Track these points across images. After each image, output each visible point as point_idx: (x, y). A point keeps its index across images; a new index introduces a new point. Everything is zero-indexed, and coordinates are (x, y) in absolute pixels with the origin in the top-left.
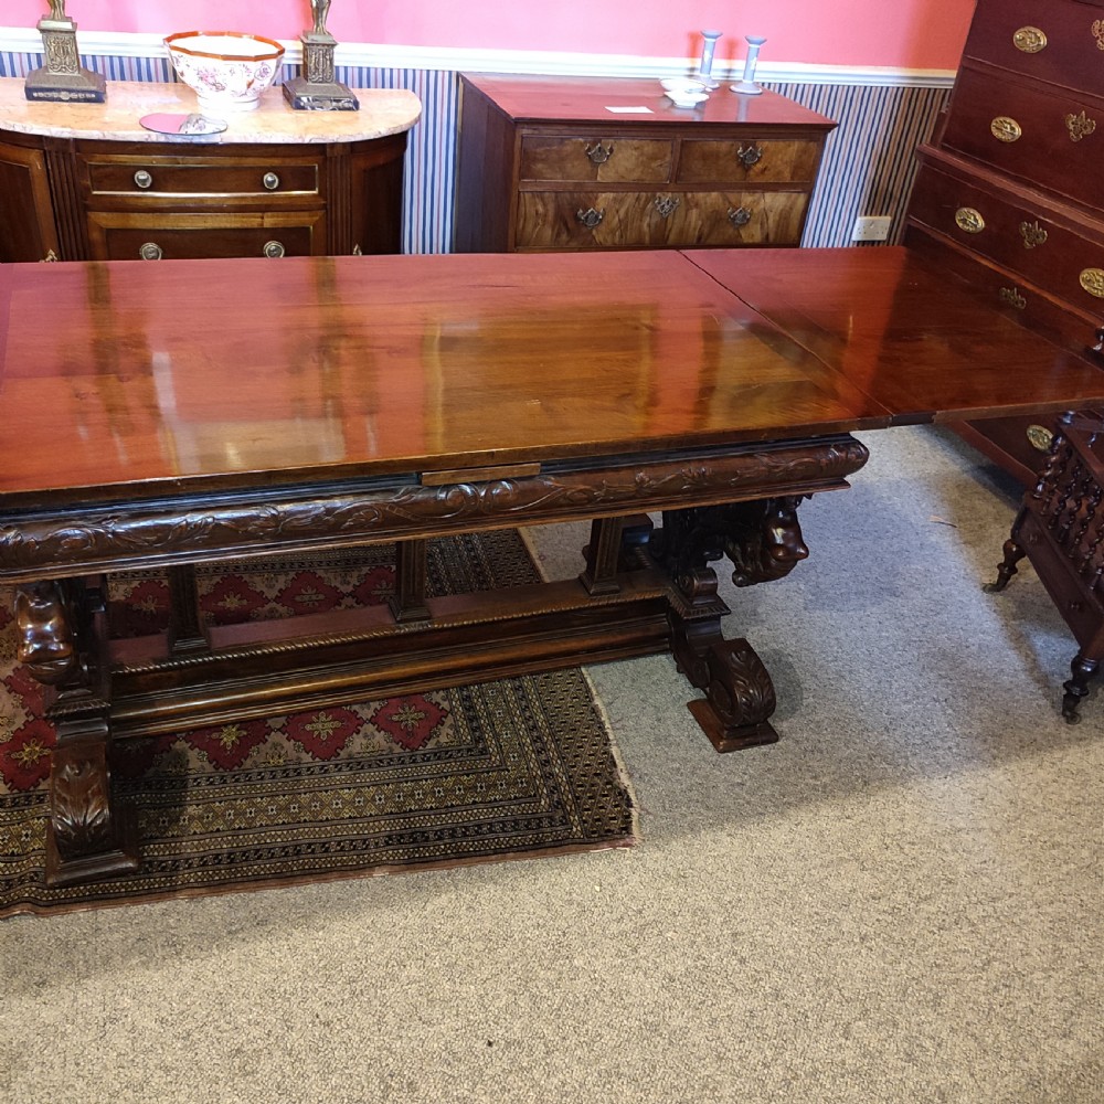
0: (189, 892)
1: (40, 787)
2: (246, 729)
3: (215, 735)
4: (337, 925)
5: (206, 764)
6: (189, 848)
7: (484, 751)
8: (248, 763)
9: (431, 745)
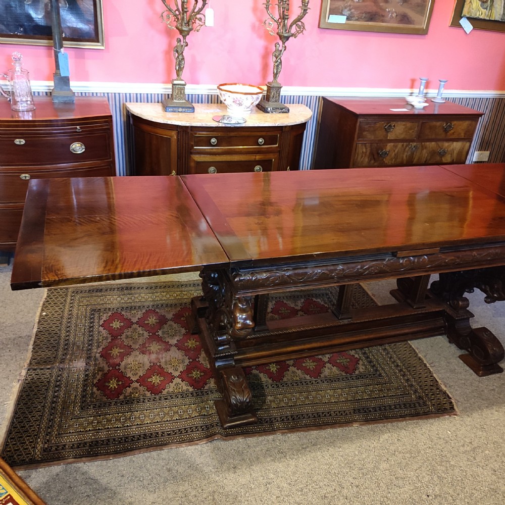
0: (281, 431)
1: (205, 388)
2: (279, 365)
3: (267, 368)
4: (346, 446)
5: (268, 379)
6: (275, 413)
7: (380, 375)
8: (285, 379)
9: (357, 372)
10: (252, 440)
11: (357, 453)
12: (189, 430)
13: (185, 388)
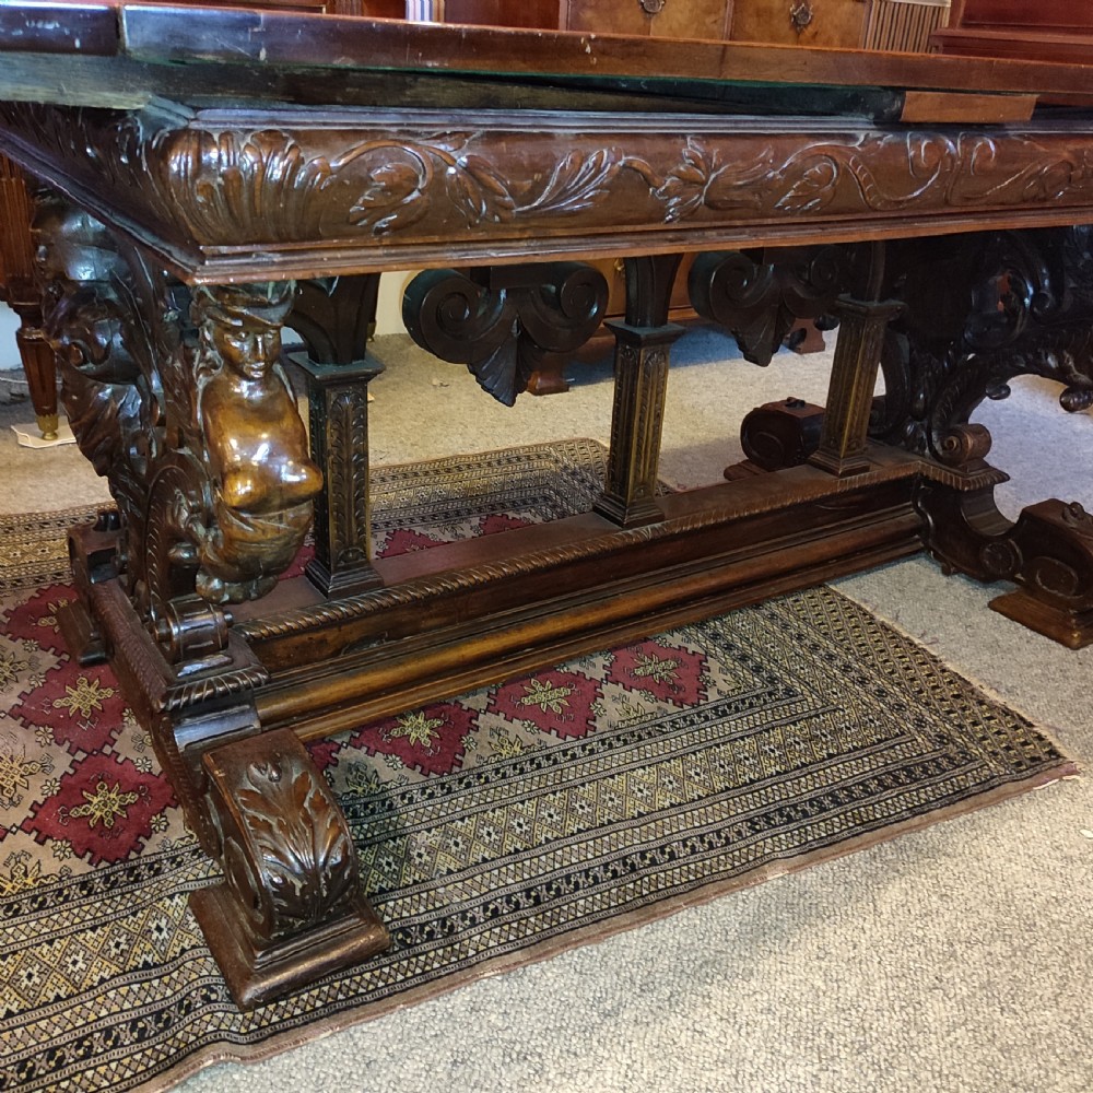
0: (497, 963)
1: (147, 851)
2: (438, 717)
3: (394, 733)
4: (768, 964)
5: (406, 772)
6: (454, 896)
7: (789, 691)
8: (470, 760)
9: (712, 695)
10: (376, 1033)
11: (819, 983)
12: (70, 1054)
13: (51, 866)
